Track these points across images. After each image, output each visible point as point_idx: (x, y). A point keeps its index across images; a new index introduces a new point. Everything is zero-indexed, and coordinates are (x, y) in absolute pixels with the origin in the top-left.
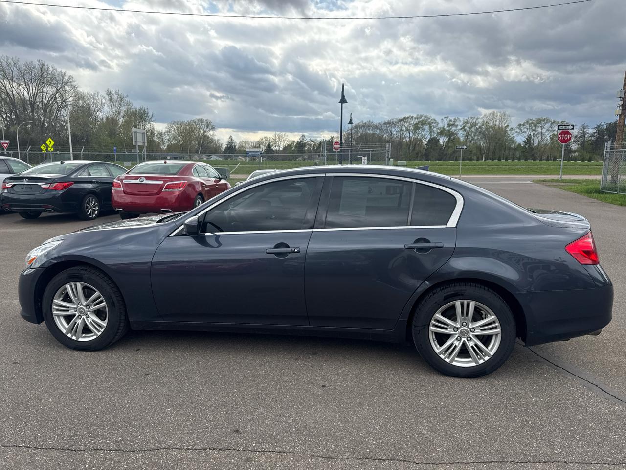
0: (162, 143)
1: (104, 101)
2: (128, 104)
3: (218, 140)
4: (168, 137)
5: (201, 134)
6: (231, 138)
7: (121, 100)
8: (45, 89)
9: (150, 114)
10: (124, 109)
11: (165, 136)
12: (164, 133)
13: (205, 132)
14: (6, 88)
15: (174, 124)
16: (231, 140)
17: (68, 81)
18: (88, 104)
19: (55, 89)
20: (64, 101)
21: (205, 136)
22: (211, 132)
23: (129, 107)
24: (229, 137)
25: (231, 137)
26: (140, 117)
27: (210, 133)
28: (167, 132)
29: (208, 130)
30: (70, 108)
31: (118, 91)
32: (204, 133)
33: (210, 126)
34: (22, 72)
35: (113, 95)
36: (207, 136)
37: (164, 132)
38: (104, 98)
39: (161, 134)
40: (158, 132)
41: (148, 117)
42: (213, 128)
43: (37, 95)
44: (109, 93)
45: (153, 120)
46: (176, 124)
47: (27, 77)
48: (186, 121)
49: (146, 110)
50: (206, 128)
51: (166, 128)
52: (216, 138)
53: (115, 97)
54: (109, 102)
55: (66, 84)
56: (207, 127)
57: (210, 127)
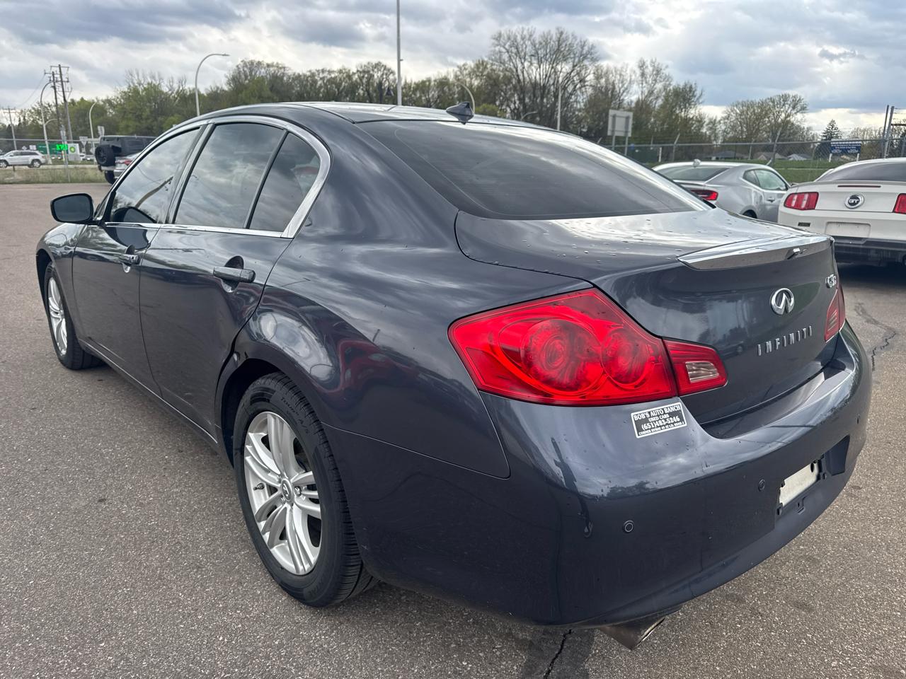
0: (713, 138)
1: (633, 77)
2: (668, 78)
3: (809, 129)
4: (723, 127)
5: (780, 120)
6: (832, 124)
7: (657, 74)
8: (559, 67)
9: (698, 93)
10: (659, 86)
11: (719, 127)
12: (719, 122)
13: (789, 116)
14: (517, 71)
15: (736, 106)
16: (833, 126)
17: (589, 52)
18: (613, 84)
19: (571, 65)
20: (582, 81)
21: (786, 123)
22: (799, 116)
23: (668, 83)
24: (829, 122)
25: (833, 121)
26: (684, 96)
27: (797, 118)
28: (724, 119)
29: (793, 112)
30: (590, 91)
31: (654, 60)
32: (786, 118)
33: (798, 105)
34: (537, 46)
35: (647, 67)
36: (789, 122)
37: (718, 119)
38: (634, 72)
39: (713, 123)
40: (710, 119)
41: (695, 96)
42: (803, 109)
43: (550, 76)
44: (642, 66)
45: (701, 101)
46: (740, 106)
47: (541, 52)
48: (757, 99)
49: (693, 86)
50: (791, 109)
51: (724, 112)
52: (805, 125)
53: (649, 70)
54: (640, 78)
55: (585, 58)
56: (794, 108)
57: (799, 108)
